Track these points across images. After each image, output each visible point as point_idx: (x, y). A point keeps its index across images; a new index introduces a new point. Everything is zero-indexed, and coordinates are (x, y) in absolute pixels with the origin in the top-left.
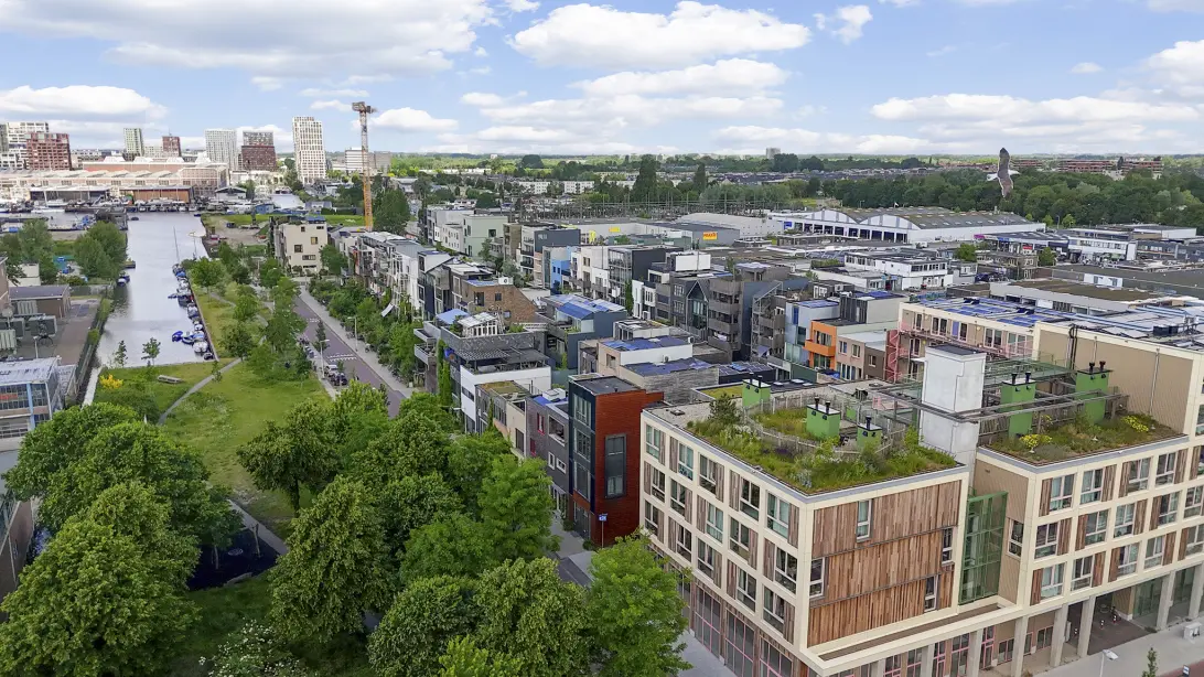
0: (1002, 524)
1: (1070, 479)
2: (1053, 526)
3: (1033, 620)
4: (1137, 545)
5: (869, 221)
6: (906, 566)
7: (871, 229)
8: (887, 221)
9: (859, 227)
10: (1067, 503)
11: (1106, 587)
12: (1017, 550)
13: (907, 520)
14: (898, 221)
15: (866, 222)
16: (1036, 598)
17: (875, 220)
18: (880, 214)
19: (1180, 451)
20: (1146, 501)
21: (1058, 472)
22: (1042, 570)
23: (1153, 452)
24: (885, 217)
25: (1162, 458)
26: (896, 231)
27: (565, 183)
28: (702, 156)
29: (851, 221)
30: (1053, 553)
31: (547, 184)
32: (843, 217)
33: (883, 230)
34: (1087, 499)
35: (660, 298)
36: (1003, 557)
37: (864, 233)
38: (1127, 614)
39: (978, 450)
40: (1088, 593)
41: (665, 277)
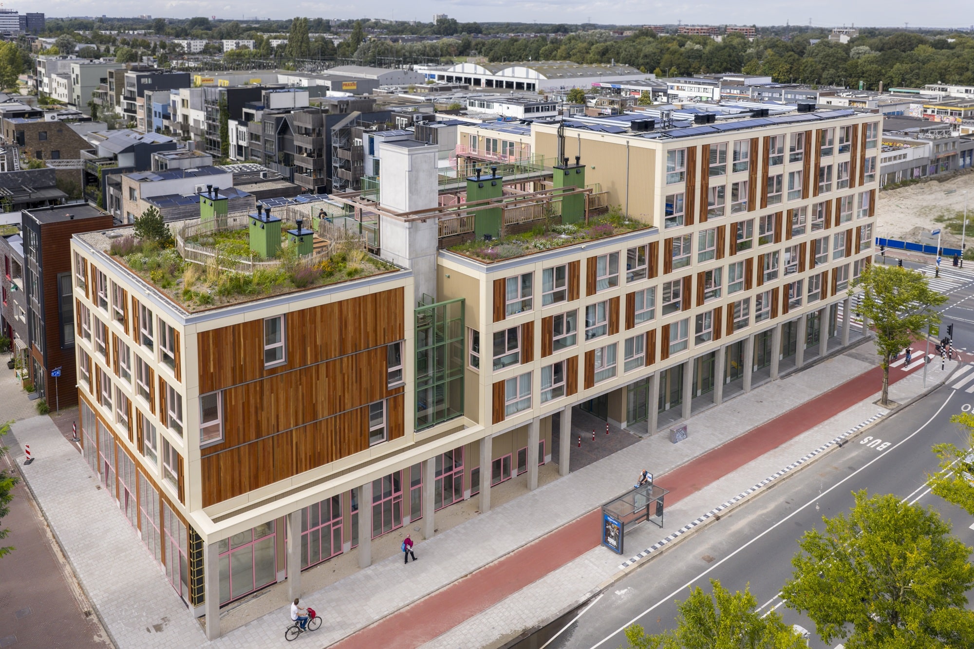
0: (463, 334)
1: (527, 279)
2: (513, 331)
3: (497, 440)
4: (615, 345)
5: (503, 73)
6: (339, 393)
7: (504, 79)
8: (518, 73)
9: (494, 78)
10: (526, 305)
11: (583, 395)
12: (476, 362)
13: (336, 337)
14: (527, 73)
15: (500, 73)
16: (498, 415)
17: (508, 71)
18: (513, 66)
19: (651, 244)
20: (618, 298)
21: (512, 271)
22: (503, 382)
23: (622, 245)
24: (517, 69)
25: (631, 252)
26: (526, 81)
27: (224, 41)
28: (373, 21)
29: (488, 72)
30: (516, 362)
31: (204, 42)
32: (480, 69)
33: (515, 80)
34: (550, 299)
35: (253, 137)
36: (466, 372)
37: (499, 84)
38: (620, 422)
39: (439, 254)
40: (564, 403)
41: (258, 115)
